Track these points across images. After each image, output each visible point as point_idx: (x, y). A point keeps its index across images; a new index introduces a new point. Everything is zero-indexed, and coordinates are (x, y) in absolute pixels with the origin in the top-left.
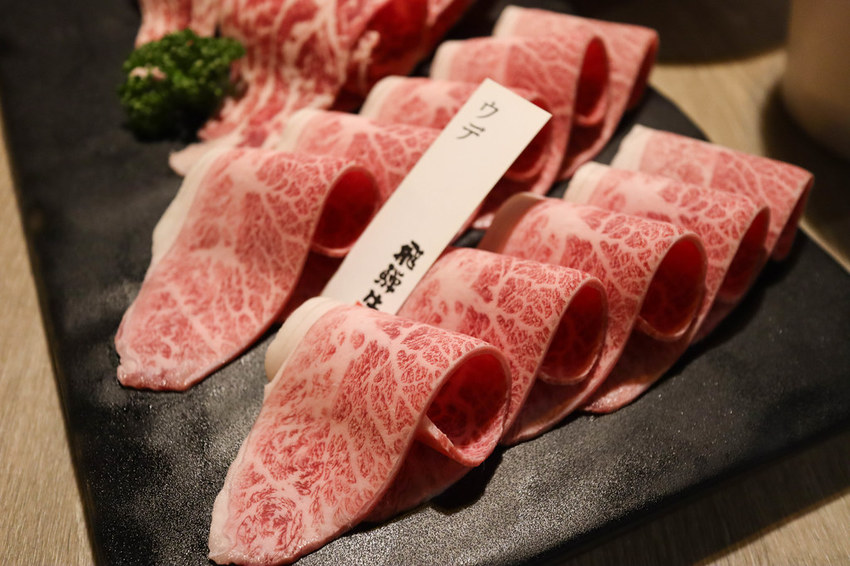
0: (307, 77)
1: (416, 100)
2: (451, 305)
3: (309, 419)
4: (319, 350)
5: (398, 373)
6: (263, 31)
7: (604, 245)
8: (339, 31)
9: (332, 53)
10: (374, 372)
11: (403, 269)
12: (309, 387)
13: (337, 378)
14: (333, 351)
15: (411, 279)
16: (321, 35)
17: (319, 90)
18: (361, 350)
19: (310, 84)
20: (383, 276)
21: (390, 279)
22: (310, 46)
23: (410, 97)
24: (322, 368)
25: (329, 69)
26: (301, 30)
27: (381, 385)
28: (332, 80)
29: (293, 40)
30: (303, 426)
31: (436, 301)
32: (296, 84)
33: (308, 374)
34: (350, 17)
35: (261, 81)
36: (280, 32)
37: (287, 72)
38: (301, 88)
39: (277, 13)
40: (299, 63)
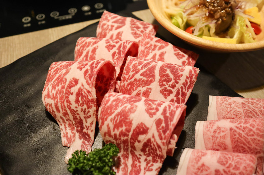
0: (148, 155)
1: (203, 165)
6: (123, 138)
8: (161, 139)
9: (159, 147)
16: (152, 140)
17: (155, 161)
19: (150, 158)
22: (148, 144)
23: (200, 164)
25: (159, 153)
26: (143, 138)
28: (161, 157)
29: (139, 142)
32: (143, 158)
34: (164, 132)
35: (126, 157)
36: (131, 138)
37: (137, 153)
38: (146, 160)
39: (129, 131)
40: (143, 150)
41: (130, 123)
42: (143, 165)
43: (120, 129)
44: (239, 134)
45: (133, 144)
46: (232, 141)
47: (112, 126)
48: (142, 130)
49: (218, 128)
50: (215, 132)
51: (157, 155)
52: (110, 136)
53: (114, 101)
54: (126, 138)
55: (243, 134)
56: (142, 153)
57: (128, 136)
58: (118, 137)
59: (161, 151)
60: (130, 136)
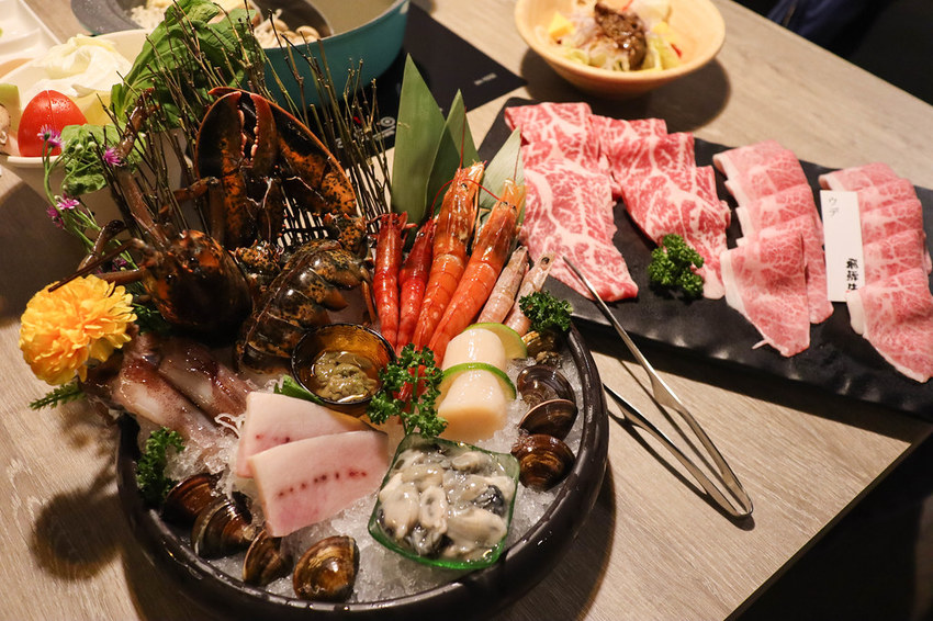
0: (708, 231)
1: (765, 213)
2: (880, 269)
3: (889, 332)
4: (875, 309)
5: (914, 294)
6: (675, 224)
7: (900, 219)
9: (715, 215)
10: (904, 300)
11: (854, 269)
12: (881, 322)
13: (891, 312)
14: (881, 305)
15: (860, 271)
16: (705, 210)
17: (716, 234)
18: (891, 297)
19: (711, 233)
20: (849, 276)
21: (853, 276)
22: (703, 218)
24: (882, 312)
25: (717, 222)
26: (695, 213)
27: (911, 300)
28: (721, 227)
29: (693, 219)
30: (889, 336)
31: (873, 271)
32: (703, 238)
33: (877, 318)
36: (684, 219)
37: (695, 235)
38: (707, 238)
39: (677, 213)
40: (701, 228)
41: (673, 206)
42: (707, 244)
43: (667, 215)
44: (778, 172)
45: (687, 225)
46: (775, 183)
47: (656, 217)
48: (690, 206)
49: (755, 176)
50: (753, 182)
51: (717, 227)
52: (660, 228)
53: (641, 196)
54: (677, 222)
55: (781, 170)
56: (701, 233)
57: (678, 218)
58: (669, 224)
59: (719, 219)
60: (681, 218)
